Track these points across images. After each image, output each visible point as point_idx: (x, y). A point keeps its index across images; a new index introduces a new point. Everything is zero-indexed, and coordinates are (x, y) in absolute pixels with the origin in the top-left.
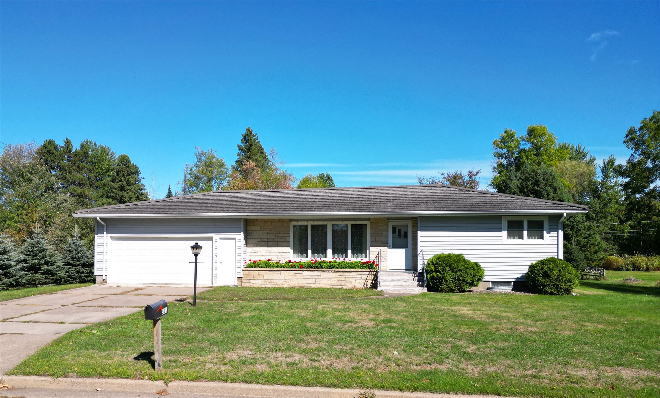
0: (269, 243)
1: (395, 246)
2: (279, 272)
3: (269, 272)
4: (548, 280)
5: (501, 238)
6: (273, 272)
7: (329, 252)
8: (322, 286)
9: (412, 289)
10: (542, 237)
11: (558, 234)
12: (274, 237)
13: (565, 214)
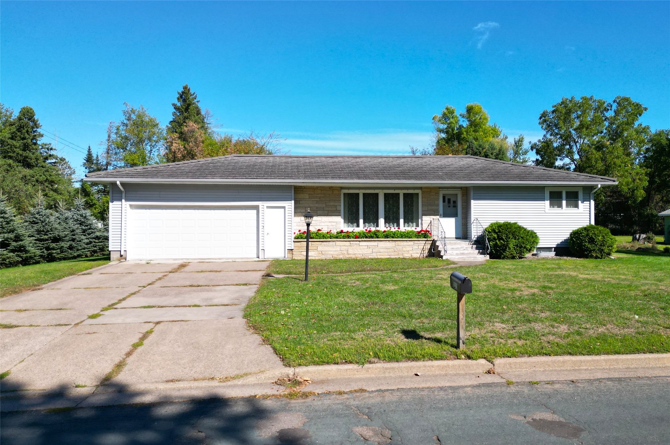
0: (318, 212)
1: (446, 215)
2: (334, 243)
3: (323, 243)
4: (593, 245)
5: (544, 207)
6: (327, 243)
7: (382, 221)
8: (379, 257)
9: (476, 257)
10: (577, 206)
11: (590, 204)
12: (324, 205)
13: (599, 186)
